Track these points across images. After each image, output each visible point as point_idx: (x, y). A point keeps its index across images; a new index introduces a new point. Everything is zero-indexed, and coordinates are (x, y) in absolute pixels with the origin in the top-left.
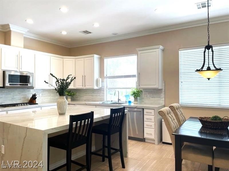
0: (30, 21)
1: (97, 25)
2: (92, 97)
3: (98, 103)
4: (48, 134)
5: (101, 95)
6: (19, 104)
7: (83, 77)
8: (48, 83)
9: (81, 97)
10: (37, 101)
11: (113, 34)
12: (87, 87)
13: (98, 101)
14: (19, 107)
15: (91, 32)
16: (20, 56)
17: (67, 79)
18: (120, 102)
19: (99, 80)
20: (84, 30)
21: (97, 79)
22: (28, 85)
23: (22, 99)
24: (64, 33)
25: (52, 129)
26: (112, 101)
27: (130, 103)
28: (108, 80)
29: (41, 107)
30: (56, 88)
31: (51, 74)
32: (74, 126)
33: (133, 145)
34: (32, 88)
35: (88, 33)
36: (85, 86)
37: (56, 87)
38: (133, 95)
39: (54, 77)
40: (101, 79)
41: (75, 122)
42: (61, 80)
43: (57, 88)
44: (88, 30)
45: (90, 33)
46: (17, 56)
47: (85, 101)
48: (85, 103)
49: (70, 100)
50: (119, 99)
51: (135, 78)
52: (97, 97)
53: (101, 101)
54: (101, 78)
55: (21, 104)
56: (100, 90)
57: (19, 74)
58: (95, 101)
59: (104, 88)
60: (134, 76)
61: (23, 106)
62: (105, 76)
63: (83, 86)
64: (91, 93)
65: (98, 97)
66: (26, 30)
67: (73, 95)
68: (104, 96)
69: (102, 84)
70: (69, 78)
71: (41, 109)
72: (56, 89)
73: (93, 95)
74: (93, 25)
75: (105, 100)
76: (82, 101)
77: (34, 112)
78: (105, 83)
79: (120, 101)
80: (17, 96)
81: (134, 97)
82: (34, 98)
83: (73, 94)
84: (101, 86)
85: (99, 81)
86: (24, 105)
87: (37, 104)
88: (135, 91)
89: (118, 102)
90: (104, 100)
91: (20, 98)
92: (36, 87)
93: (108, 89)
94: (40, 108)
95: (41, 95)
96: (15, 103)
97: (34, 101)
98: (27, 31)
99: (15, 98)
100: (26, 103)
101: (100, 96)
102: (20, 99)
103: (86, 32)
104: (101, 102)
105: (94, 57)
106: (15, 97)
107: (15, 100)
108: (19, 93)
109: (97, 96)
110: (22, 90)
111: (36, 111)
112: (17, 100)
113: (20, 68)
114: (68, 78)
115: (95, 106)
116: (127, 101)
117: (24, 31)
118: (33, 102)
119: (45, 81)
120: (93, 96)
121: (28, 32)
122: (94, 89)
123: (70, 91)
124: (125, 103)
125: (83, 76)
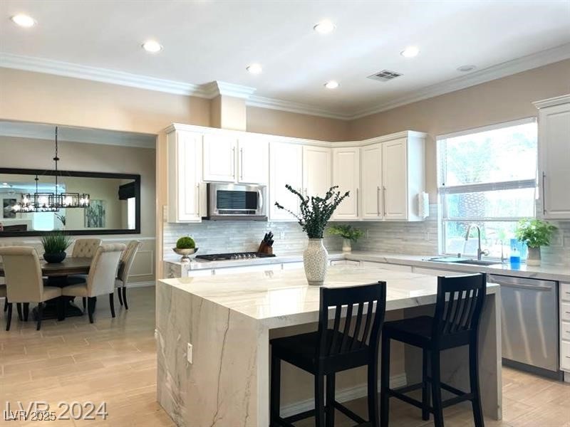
0: (256, 69)
1: (411, 52)
2: (404, 243)
3: (418, 259)
4: (270, 330)
5: (428, 237)
6: (237, 254)
7: (381, 192)
8: (282, 208)
9: (376, 242)
10: (275, 249)
11: (462, 70)
12: (390, 217)
13: (419, 254)
14: (236, 261)
15: (398, 72)
16: (240, 149)
17: (327, 198)
18: (483, 260)
19: (423, 198)
20: (380, 71)
21: (417, 195)
22: (254, 212)
23: (244, 244)
24: (332, 85)
25: (280, 318)
26: (459, 255)
27: (515, 264)
28: (449, 196)
29: (282, 263)
30: (301, 220)
31: (287, 186)
32: (331, 316)
33: (522, 386)
34: (264, 219)
35: (389, 78)
36: (385, 214)
37: (301, 217)
38: (525, 239)
39: (296, 193)
40: (427, 194)
41: (335, 307)
42: (314, 201)
43: (303, 220)
44: (389, 70)
45: (396, 75)
46: (234, 150)
47: (387, 252)
48: (385, 259)
49: (347, 248)
50: (479, 250)
51: (533, 189)
52: (416, 244)
53: (428, 254)
54: (426, 192)
55: (241, 254)
56: (425, 226)
57: (243, 189)
58: (411, 254)
59: (437, 221)
60: (528, 184)
61: (245, 260)
62: (439, 185)
63: (379, 213)
64: (400, 232)
65: (422, 244)
66: (251, 90)
67: (357, 236)
68: (437, 240)
69: (430, 208)
70: (330, 193)
71: (282, 268)
72: (300, 223)
73: (408, 237)
74: (401, 53)
75: (440, 253)
76: (378, 252)
77: (269, 273)
78: (440, 206)
79: (483, 255)
80: (236, 237)
81: (529, 247)
82: (268, 241)
83: (354, 233)
84: (427, 214)
85: (422, 202)
86: (247, 258)
87: (274, 256)
88: (534, 228)
89: (479, 257)
90: (437, 251)
91: (241, 242)
92: (271, 218)
93: (447, 223)
94: (280, 265)
95: (283, 235)
96: (231, 252)
97: (269, 249)
98: (251, 92)
99: (231, 242)
100: (252, 254)
101: (427, 241)
102: (241, 245)
103: (385, 75)
104: (427, 258)
105: (407, 137)
106: (231, 239)
107: (231, 245)
108: (239, 232)
109: (416, 240)
110: (245, 223)
111: (271, 271)
112: (234, 246)
113: (240, 175)
114: (329, 195)
115: (410, 267)
116: (505, 257)
117: (245, 93)
118: (267, 252)
119: (277, 204)
120: (406, 240)
121: (255, 93)
122: (408, 222)
123: (349, 227)
124: (498, 263)
125: (378, 189)
